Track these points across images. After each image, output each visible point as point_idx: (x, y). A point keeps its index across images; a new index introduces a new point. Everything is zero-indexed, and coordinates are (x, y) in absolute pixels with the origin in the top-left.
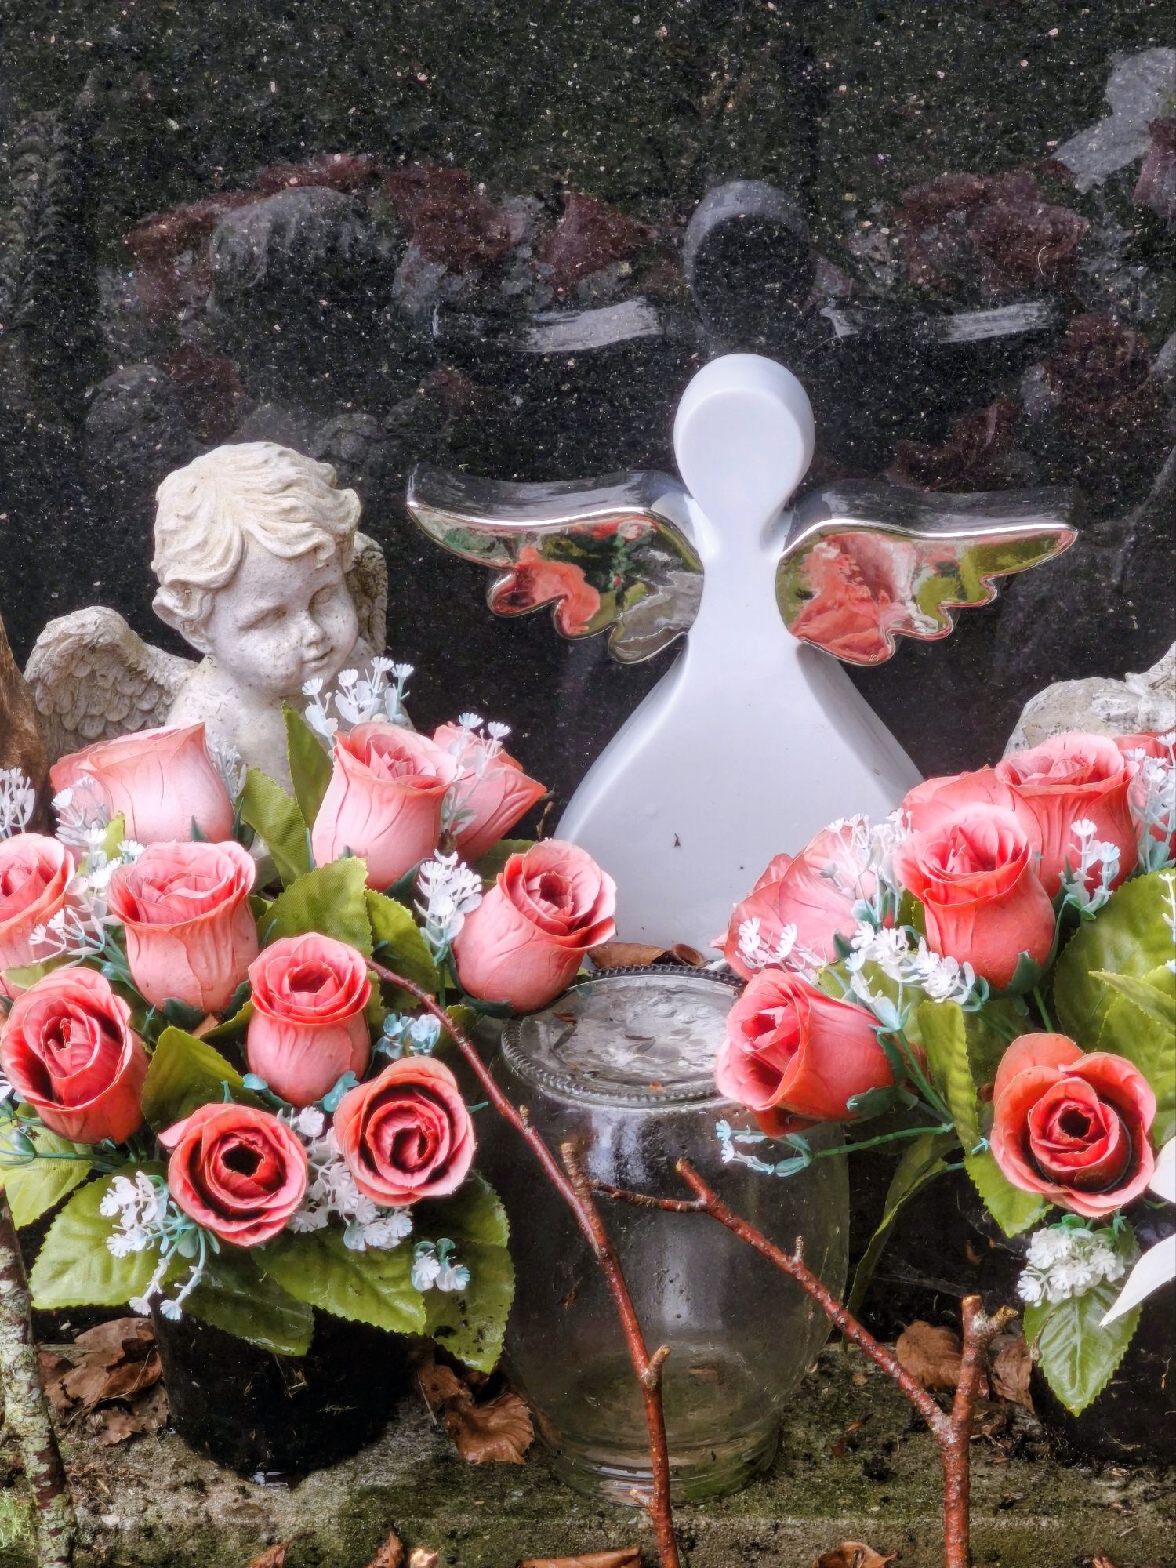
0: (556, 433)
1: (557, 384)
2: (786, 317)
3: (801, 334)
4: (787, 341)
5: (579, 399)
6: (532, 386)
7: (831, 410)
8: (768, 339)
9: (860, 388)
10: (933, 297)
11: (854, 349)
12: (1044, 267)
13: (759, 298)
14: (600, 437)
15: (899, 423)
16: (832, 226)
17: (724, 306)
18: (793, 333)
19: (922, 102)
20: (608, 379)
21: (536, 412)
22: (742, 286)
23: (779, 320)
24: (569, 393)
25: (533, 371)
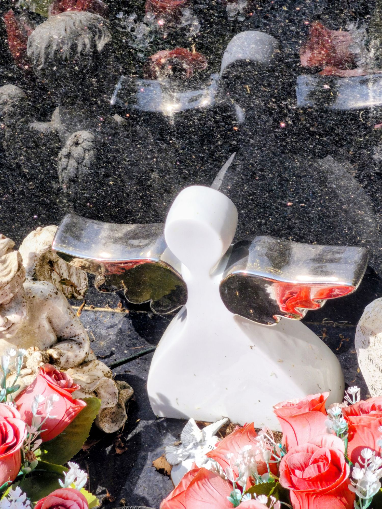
0: (149, 172)
1: (146, 155)
2: (244, 134)
3: (252, 141)
4: (246, 143)
5: (157, 161)
6: (135, 155)
7: (272, 169)
8: (237, 142)
9: (284, 162)
10: (312, 129)
11: (278, 148)
12: (364, 120)
13: (230, 127)
14: (169, 175)
15: (305, 176)
16: (258, 100)
17: (214, 129)
18: (249, 140)
19: (293, 52)
20: (167, 155)
21: (139, 165)
22: (222, 122)
23: (241, 136)
24: (152, 159)
25: (134, 150)
